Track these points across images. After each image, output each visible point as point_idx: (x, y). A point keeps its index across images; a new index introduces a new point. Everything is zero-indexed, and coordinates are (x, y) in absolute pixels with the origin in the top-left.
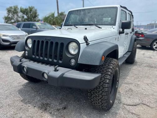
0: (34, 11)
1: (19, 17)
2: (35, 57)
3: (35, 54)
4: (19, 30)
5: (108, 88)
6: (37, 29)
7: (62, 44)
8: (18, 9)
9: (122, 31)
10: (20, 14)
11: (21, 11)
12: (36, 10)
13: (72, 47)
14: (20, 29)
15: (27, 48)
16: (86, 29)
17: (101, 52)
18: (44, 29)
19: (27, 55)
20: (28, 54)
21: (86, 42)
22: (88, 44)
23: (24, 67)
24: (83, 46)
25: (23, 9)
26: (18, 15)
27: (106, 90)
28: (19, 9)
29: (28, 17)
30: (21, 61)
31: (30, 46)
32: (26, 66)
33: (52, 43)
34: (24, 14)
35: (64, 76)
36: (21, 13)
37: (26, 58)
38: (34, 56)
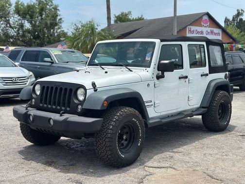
0: (50, 10)
1: (11, 27)
2: (43, 106)
3: (43, 101)
4: (16, 66)
5: (111, 134)
6: (52, 63)
7: (71, 90)
8: (10, 5)
9: (161, 74)
10: (14, 19)
11: (18, 11)
12: (56, 9)
13: (80, 92)
14: (17, 64)
15: (34, 96)
16: (106, 72)
17: (105, 97)
18: (68, 62)
19: (33, 103)
20: (35, 102)
21: (94, 88)
22: (96, 90)
23: (30, 115)
24: (90, 92)
25: (23, 5)
26: (8, 22)
27: (109, 136)
28: (14, 5)
29: (33, 26)
30: (27, 109)
31: (38, 93)
32: (32, 114)
33: (61, 89)
34: (24, 18)
35: (68, 120)
36: (16, 16)
37: (32, 108)
38: (41, 105)
